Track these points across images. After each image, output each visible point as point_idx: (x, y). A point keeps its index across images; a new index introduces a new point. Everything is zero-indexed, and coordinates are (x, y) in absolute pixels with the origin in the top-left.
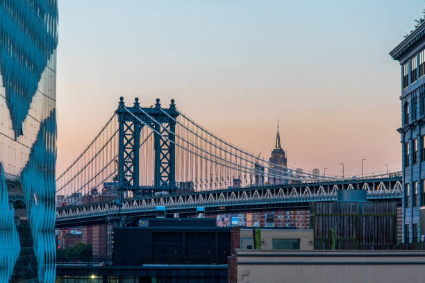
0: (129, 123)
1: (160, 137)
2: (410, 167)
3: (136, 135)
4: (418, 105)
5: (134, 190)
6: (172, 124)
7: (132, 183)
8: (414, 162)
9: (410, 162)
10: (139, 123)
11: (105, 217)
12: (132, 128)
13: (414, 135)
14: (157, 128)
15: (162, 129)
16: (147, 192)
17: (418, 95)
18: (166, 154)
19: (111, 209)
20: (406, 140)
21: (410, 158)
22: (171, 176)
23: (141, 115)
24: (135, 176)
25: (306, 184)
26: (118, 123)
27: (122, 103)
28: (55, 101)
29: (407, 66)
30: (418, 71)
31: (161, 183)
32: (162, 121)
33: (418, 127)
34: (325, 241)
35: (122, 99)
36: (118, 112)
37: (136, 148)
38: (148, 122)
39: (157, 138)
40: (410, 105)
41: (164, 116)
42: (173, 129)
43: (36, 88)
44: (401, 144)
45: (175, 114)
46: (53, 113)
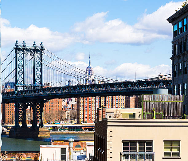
0: (20, 53)
2: (177, 77)
4: (183, 46)
5: (23, 87)
6: (41, 54)
8: (179, 74)
12: (22, 56)
13: (180, 61)
17: (183, 41)
18: (39, 68)
22: (41, 80)
23: (26, 49)
29: (176, 26)
30: (183, 28)
33: (182, 57)
34: (148, 114)
35: (17, 41)
36: (14, 48)
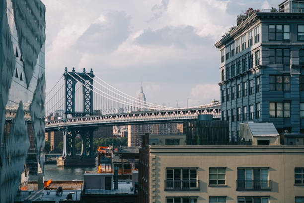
0: (70, 80)
1: (85, 87)
2: (225, 103)
3: (73, 86)
4: (230, 71)
5: (72, 114)
6: (91, 81)
7: (71, 110)
8: (228, 100)
9: (225, 100)
10: (75, 80)
11: (58, 127)
12: (71, 83)
13: (228, 86)
14: (84, 83)
15: (86, 84)
16: (79, 115)
17: (230, 66)
18: (89, 96)
19: (61, 123)
20: (223, 89)
21: (225, 98)
22: (91, 107)
23: (76, 76)
24: (73, 107)
25: (159, 111)
26: (64, 80)
27: (66, 70)
28: (44, 68)
30: (230, 54)
31: (86, 111)
32: (86, 79)
35: (66, 68)
36: (64, 75)
37: (73, 93)
38: (80, 80)
39: (84, 88)
40: (225, 71)
41: (87, 77)
42: (92, 83)
43: (36, 62)
44: (220, 91)
45: (93, 76)
46: (44, 75)
